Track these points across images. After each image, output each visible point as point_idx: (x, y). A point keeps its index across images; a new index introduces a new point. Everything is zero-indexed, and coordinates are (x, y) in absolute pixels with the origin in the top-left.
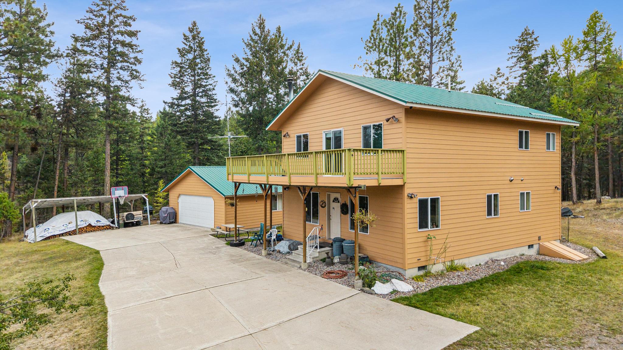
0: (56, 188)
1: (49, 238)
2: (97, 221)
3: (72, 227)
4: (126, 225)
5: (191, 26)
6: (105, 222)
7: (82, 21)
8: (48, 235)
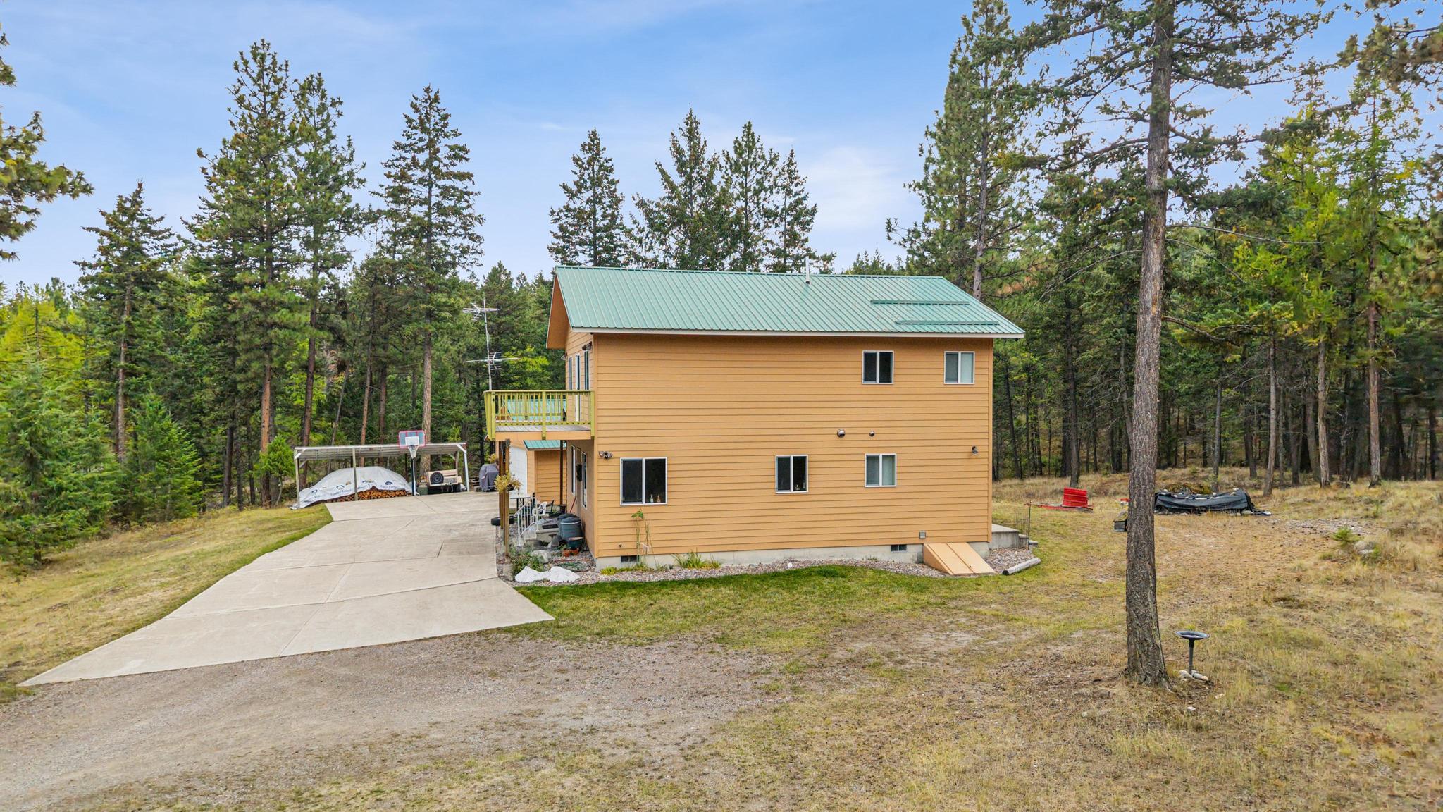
0: (363, 431)
1: (313, 504)
2: (387, 483)
3: (349, 490)
4: (432, 491)
5: (588, 141)
6: (398, 482)
7: (390, 163)
8: (315, 500)
